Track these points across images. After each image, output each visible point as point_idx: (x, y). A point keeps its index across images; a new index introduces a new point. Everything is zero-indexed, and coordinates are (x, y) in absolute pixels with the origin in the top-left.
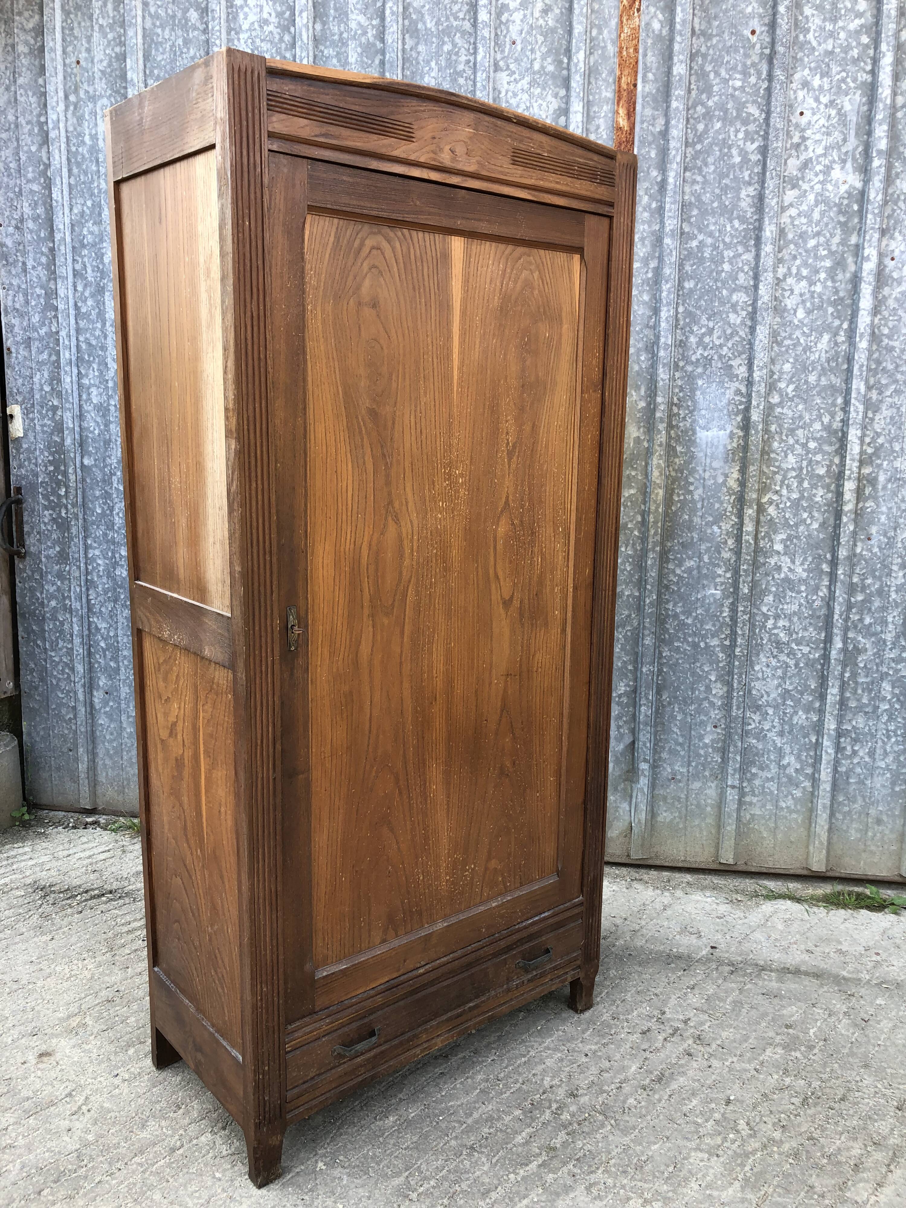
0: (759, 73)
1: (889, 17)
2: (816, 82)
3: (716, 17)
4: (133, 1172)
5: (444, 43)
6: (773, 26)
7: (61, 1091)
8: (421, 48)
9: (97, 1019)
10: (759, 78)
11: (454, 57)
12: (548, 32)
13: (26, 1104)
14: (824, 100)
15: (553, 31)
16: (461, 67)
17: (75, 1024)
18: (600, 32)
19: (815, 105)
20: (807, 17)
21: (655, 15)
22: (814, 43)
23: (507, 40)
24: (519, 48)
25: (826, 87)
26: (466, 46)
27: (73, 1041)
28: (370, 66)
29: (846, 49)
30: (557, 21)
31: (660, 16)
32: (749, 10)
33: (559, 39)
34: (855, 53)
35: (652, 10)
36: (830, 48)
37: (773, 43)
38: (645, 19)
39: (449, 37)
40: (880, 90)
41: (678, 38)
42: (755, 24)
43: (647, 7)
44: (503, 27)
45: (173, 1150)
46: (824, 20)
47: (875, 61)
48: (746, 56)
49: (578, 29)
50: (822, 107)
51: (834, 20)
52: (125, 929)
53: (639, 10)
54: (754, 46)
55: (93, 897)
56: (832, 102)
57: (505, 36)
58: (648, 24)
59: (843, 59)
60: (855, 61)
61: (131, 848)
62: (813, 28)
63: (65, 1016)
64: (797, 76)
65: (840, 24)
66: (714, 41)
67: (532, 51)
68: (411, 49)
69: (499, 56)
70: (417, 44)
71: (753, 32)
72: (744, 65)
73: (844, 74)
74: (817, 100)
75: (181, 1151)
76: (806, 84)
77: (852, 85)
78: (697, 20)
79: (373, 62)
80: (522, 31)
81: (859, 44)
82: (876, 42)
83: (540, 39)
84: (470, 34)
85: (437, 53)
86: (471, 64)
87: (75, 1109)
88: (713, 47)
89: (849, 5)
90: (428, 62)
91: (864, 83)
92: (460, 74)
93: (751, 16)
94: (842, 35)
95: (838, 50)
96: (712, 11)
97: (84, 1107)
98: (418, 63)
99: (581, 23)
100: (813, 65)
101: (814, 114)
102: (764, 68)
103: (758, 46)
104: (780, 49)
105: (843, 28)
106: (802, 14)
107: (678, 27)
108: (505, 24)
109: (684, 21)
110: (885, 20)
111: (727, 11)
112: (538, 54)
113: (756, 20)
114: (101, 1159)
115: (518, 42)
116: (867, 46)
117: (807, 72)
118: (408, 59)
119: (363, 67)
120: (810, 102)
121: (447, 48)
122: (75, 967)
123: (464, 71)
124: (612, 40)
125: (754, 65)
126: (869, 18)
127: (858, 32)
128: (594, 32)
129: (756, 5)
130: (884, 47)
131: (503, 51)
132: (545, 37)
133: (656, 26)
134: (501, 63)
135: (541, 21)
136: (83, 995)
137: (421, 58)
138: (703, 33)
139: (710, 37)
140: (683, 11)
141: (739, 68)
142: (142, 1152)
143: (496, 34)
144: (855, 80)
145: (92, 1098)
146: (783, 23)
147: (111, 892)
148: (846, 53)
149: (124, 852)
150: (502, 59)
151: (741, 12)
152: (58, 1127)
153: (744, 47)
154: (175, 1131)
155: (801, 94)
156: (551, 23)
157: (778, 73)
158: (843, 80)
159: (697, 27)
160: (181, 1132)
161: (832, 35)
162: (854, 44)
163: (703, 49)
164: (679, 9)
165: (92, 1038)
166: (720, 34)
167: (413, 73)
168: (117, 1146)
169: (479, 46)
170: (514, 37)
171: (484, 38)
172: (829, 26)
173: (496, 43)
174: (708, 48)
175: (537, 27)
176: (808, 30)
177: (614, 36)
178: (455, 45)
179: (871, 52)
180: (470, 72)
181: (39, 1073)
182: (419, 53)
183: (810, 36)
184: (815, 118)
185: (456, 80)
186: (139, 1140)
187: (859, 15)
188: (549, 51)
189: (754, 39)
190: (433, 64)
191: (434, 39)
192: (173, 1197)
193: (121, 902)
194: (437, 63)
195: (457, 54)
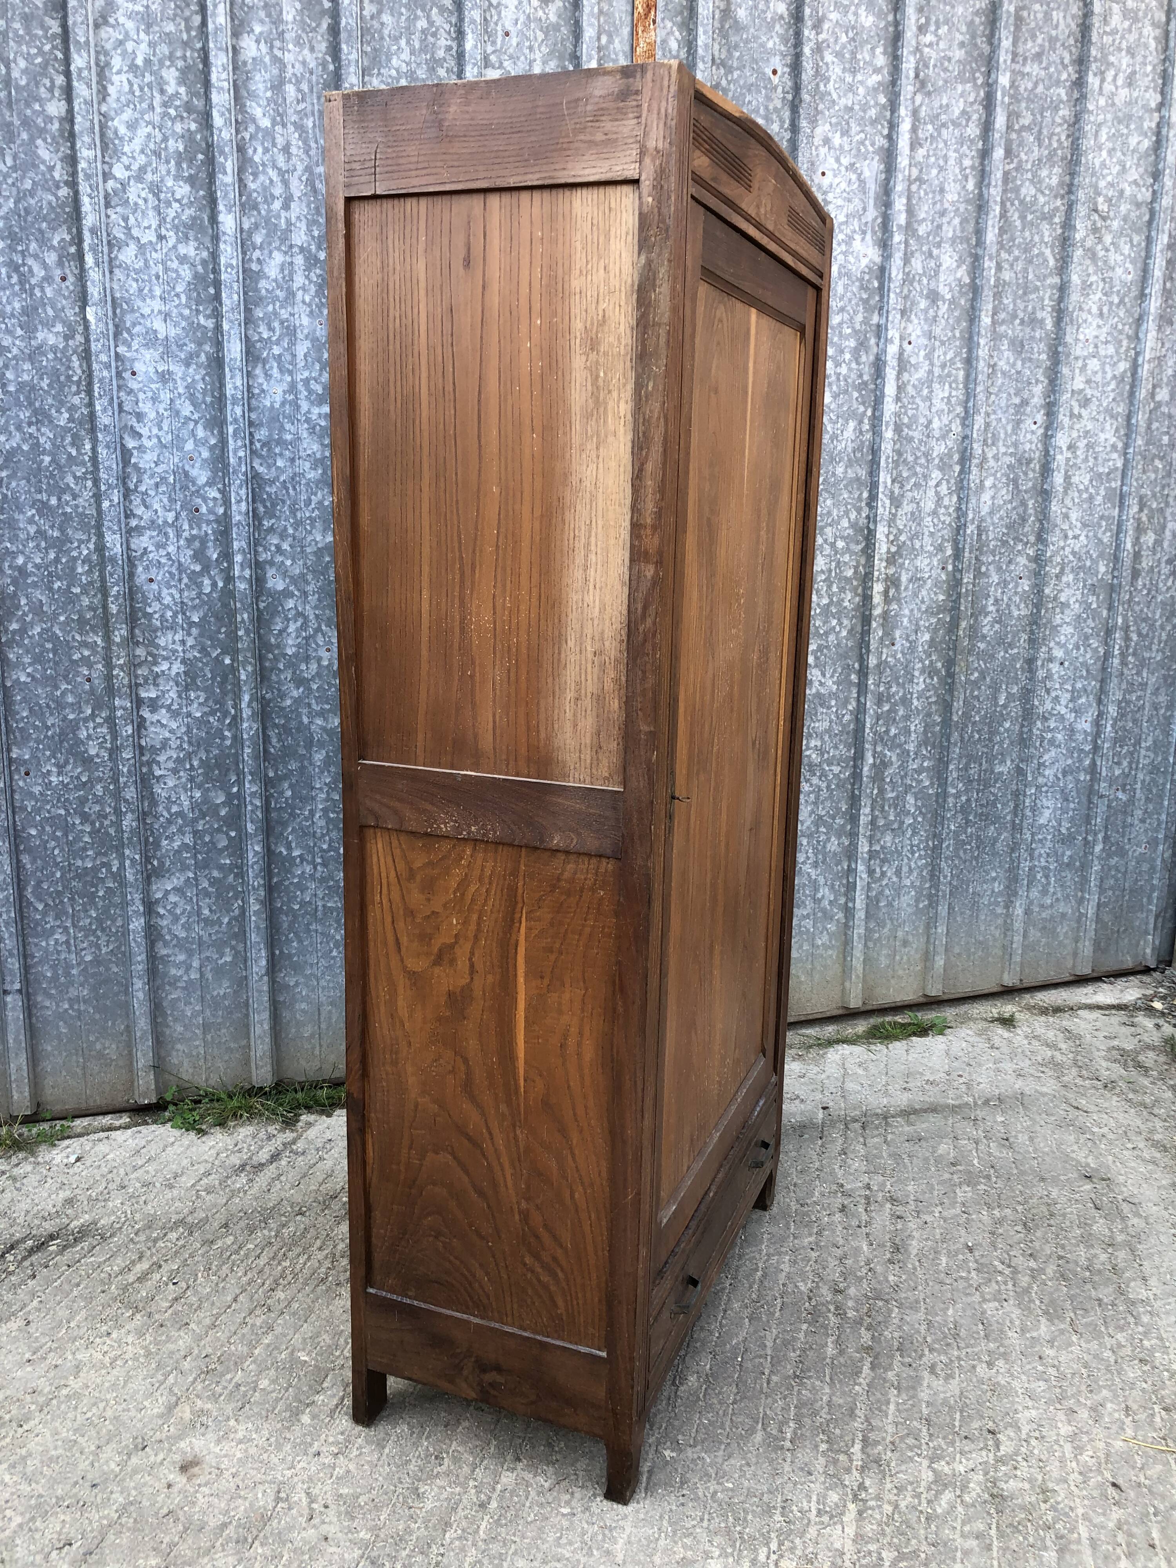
0: (782, 122)
1: (907, 78)
2: (837, 140)
3: (736, 47)
4: (463, 1549)
5: (416, 18)
6: (796, 67)
7: (264, 1498)
8: (386, 18)
9: (215, 1398)
10: (782, 127)
11: (431, 39)
12: (548, 30)
13: (230, 1531)
14: (845, 161)
15: (556, 28)
16: (441, 54)
17: (187, 1415)
18: (610, 41)
19: (836, 166)
20: (827, 64)
21: (671, 33)
22: (835, 96)
23: (499, 28)
24: (514, 41)
25: (847, 148)
26: (447, 27)
27: (211, 1436)
28: (314, 30)
29: (865, 108)
30: (559, 16)
31: (677, 34)
32: (770, 45)
33: (563, 40)
34: (873, 113)
35: (669, 24)
36: (850, 104)
37: (797, 88)
38: (661, 34)
39: (423, 10)
40: (899, 159)
41: (700, 65)
42: (776, 62)
43: (663, 19)
44: (493, 11)
45: (483, 1506)
46: (844, 70)
47: (893, 126)
48: (768, 98)
49: (589, 33)
50: (843, 169)
51: (854, 72)
52: (131, 1278)
53: (654, 22)
54: (775, 88)
55: (31, 1251)
56: (852, 165)
57: (496, 24)
58: (664, 41)
59: (862, 118)
60: (874, 122)
61: (16, 1171)
62: (833, 77)
63: (162, 1409)
64: (819, 131)
65: (859, 77)
66: (736, 74)
67: (531, 48)
68: (372, 17)
69: (490, 49)
70: (380, 12)
71: (775, 72)
72: (766, 108)
73: (862, 135)
74: (838, 160)
75: (494, 1505)
76: (827, 141)
77: (871, 149)
78: (716, 47)
79: (318, 25)
80: (517, 20)
81: (877, 104)
82: (893, 105)
83: (540, 36)
84: (451, 12)
85: (408, 28)
86: (454, 52)
87: (306, 1512)
88: (735, 81)
89: (868, 59)
90: (396, 39)
91: (881, 148)
92: (440, 62)
93: (772, 53)
94: (861, 91)
95: (857, 107)
96: (734, 39)
97: (315, 1506)
98: (382, 38)
99: (591, 25)
100: (834, 120)
101: (835, 176)
102: (787, 114)
103: (780, 89)
104: (806, 97)
105: (861, 82)
106: (822, 60)
107: (700, 51)
108: (496, 8)
109: (706, 45)
110: (904, 81)
111: (747, 41)
112: (538, 55)
113: (778, 58)
114: (404, 1554)
115: (513, 34)
116: (884, 107)
117: (827, 127)
118: (368, 29)
119: (304, 30)
120: (831, 163)
121: (422, 24)
122: (105, 1348)
123: (445, 59)
124: (624, 53)
125: (776, 109)
126: (883, 77)
127: (875, 90)
128: (604, 39)
129: (777, 40)
130: (903, 111)
131: (494, 43)
132: (546, 34)
133: (674, 45)
134: (493, 58)
135: (540, 13)
136: (160, 1377)
137: (386, 32)
138: (723, 64)
139: (729, 70)
140: (705, 32)
141: (762, 111)
142: (448, 1524)
143: (485, 19)
144: (873, 145)
145: (315, 1491)
146: (808, 66)
147: (52, 1237)
148: (864, 111)
149: (14, 1179)
150: (494, 52)
151: (763, 45)
152: (305, 1541)
153: (765, 88)
154: (464, 1486)
155: (823, 151)
156: (553, 18)
157: (804, 123)
158: (862, 143)
159: (716, 54)
160: (472, 1483)
161: (851, 89)
162: (872, 103)
163: (724, 83)
164: (701, 30)
165: (232, 1423)
166: (742, 68)
167: (375, 50)
168: (408, 1531)
169: (468, 30)
170: (509, 27)
171: (473, 22)
172: (849, 79)
173: (486, 31)
174: (729, 83)
175: (535, 19)
176: (828, 80)
177: (627, 48)
178: (431, 23)
179: (888, 114)
180: (453, 63)
181: (205, 1490)
182: (382, 24)
183: (830, 86)
184: (837, 180)
185: (433, 69)
186: (430, 1513)
187: (877, 71)
188: (551, 53)
189: (776, 80)
190: (403, 42)
191: (403, 10)
192: (540, 1556)
193: (85, 1245)
194: (408, 42)
195: (434, 35)
